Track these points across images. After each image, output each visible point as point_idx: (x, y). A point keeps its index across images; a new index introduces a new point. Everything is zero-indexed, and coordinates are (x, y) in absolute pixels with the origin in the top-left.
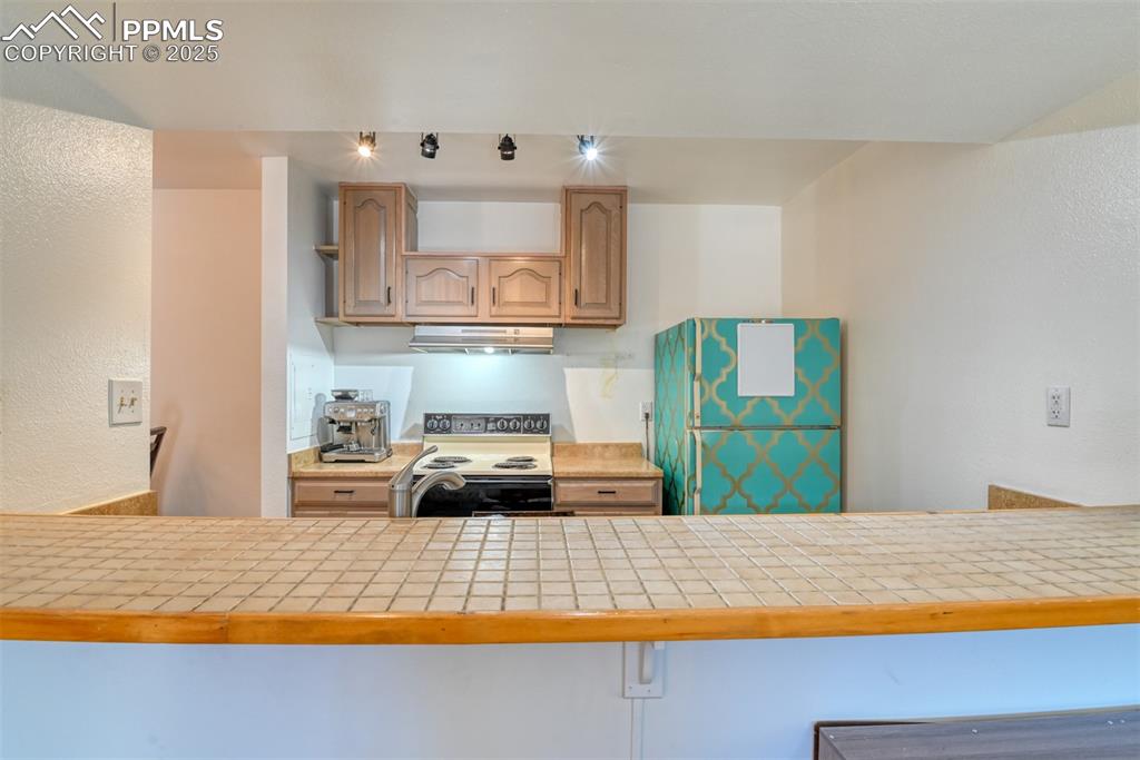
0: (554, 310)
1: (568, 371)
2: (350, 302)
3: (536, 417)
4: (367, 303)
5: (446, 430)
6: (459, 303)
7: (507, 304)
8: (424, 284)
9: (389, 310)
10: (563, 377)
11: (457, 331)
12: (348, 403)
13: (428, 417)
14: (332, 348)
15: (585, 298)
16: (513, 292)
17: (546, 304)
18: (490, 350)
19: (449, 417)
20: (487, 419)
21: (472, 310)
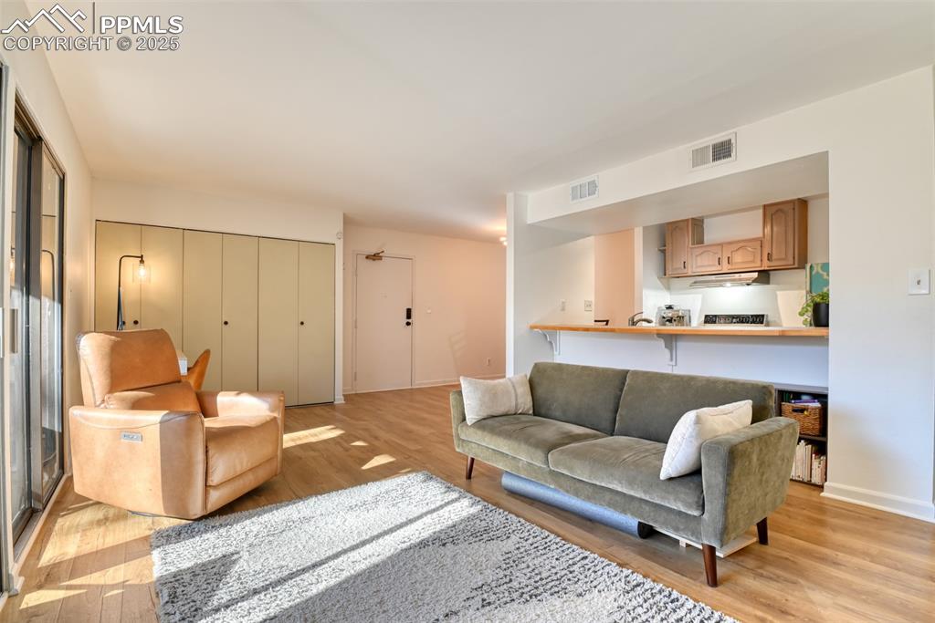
0: (758, 264)
1: (778, 293)
2: (670, 269)
3: (757, 316)
4: (676, 269)
5: (715, 322)
6: (714, 265)
7: (736, 263)
8: (699, 258)
9: (685, 271)
10: (776, 296)
11: (713, 278)
12: (670, 310)
13: (706, 316)
14: (668, 288)
15: (774, 257)
16: (738, 258)
17: (753, 261)
18: (728, 284)
19: (715, 316)
20: (733, 317)
21: (719, 268)
